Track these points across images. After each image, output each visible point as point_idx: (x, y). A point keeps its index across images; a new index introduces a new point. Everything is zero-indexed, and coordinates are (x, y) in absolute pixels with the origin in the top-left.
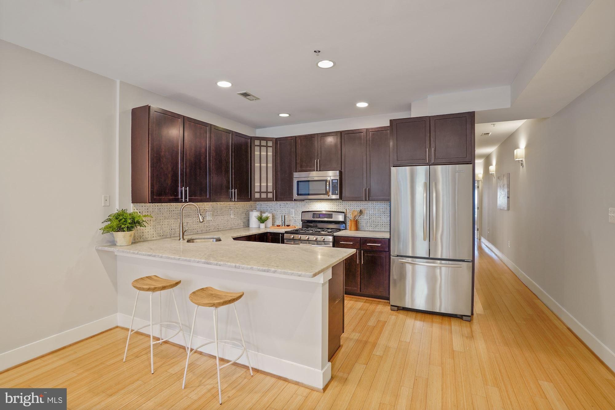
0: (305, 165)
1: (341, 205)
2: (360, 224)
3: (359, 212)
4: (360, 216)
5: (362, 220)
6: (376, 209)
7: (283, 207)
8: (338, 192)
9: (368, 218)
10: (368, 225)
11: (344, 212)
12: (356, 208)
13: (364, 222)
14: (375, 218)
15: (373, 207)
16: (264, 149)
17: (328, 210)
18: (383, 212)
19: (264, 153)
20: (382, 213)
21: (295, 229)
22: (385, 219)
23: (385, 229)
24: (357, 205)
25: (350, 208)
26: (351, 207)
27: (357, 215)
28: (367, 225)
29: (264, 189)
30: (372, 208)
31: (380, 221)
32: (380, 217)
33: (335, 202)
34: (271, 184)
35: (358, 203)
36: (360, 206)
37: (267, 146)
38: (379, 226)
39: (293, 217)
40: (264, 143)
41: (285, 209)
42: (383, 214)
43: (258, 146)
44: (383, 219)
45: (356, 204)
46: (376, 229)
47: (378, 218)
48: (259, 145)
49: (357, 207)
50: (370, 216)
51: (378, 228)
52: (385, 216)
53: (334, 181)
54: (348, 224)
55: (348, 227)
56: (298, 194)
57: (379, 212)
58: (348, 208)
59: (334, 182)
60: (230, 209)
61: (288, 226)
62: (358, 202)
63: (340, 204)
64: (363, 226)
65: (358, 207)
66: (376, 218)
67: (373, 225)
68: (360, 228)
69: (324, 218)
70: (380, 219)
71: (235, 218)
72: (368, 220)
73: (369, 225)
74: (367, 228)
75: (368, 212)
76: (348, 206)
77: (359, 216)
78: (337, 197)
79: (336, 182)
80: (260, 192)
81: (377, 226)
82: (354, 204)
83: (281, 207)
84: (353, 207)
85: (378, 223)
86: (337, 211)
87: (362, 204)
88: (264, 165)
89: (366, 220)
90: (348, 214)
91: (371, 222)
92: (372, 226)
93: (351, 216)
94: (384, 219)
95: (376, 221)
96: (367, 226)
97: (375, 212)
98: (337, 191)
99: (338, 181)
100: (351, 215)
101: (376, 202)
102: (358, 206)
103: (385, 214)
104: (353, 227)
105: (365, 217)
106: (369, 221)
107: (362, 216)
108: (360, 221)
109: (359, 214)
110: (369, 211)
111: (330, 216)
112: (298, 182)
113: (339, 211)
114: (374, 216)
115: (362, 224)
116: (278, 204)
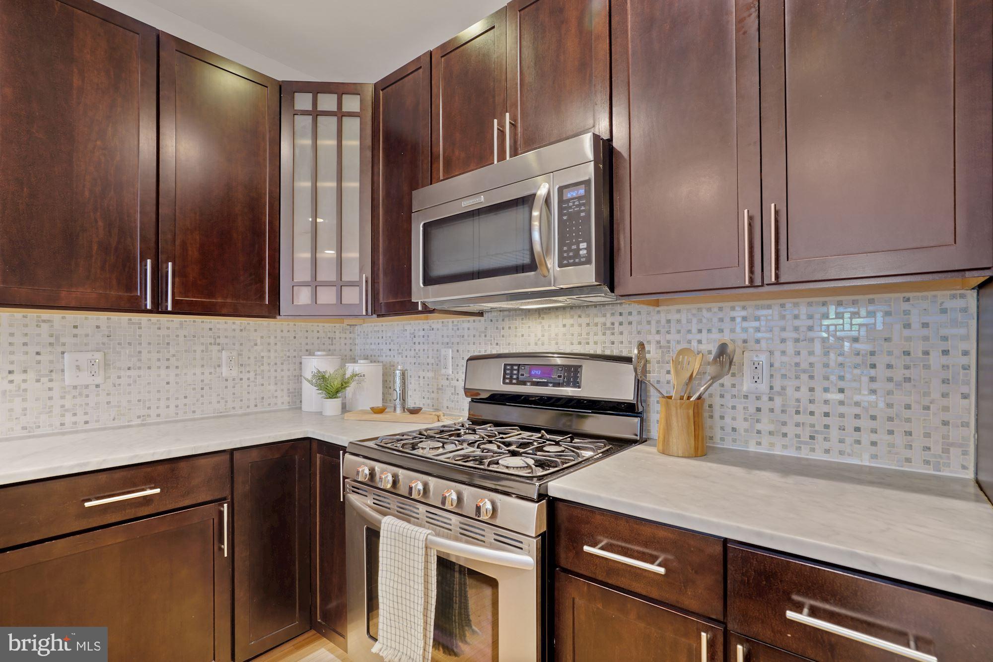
0: (463, 155)
1: (625, 325)
2: (717, 416)
3: (711, 357)
4: (720, 381)
5: (729, 401)
6: (812, 340)
7: (421, 340)
8: (589, 248)
9: (763, 387)
10: (765, 425)
11: (628, 360)
12: (696, 337)
13: (740, 407)
14: (804, 393)
15: (796, 329)
16: (328, 124)
17: (568, 351)
18: (858, 360)
19: (328, 143)
20: (856, 366)
21: (440, 424)
22: (873, 398)
23: (874, 457)
24: (700, 321)
25: (668, 337)
26: (668, 332)
27: (702, 373)
28: (758, 426)
29: (327, 274)
30: (784, 335)
31: (842, 409)
32: (841, 384)
33: (596, 316)
34: (356, 255)
35: (704, 312)
36: (714, 330)
37: (340, 114)
38: (834, 433)
39: (449, 377)
40: (327, 102)
41: (426, 347)
42: (857, 372)
43: (304, 113)
44: (857, 398)
45: (695, 321)
46: (813, 450)
47: (826, 390)
48: (311, 109)
49: (700, 331)
50: (778, 376)
51: (827, 445)
52: (873, 379)
53: (569, 194)
54: (656, 413)
55: (655, 430)
56: (429, 280)
57: (832, 356)
58: (657, 337)
59: (568, 201)
60: (219, 348)
61: (415, 411)
62: (709, 310)
63: (621, 324)
64: (734, 430)
65: (704, 332)
66: (812, 390)
67: (790, 430)
68: (717, 438)
69: (545, 384)
70: (840, 397)
71: (245, 376)
72: (765, 398)
73: (771, 428)
74: (759, 444)
75: (763, 358)
76: (658, 332)
77: (714, 379)
78: (588, 274)
79: (579, 198)
80: (315, 284)
81: (820, 438)
82: (684, 321)
83: (416, 340)
84: (679, 332)
85: (827, 421)
86: (608, 352)
87: (727, 320)
88: (328, 185)
89: (752, 397)
90: (653, 367)
91: (783, 411)
92: (785, 435)
93: (672, 377)
94: (865, 397)
95: (812, 407)
96: (759, 432)
97: (804, 360)
98: (583, 245)
99: (588, 192)
100: (668, 372)
101: (810, 304)
102: (709, 331)
103: (873, 372)
104: (680, 439)
105: (747, 385)
106: (770, 405)
107: (727, 380)
108: (717, 401)
109: (711, 370)
110: (771, 353)
111: (572, 375)
112: (425, 226)
113: (616, 353)
114: (797, 377)
115: (728, 420)
116: (408, 332)
